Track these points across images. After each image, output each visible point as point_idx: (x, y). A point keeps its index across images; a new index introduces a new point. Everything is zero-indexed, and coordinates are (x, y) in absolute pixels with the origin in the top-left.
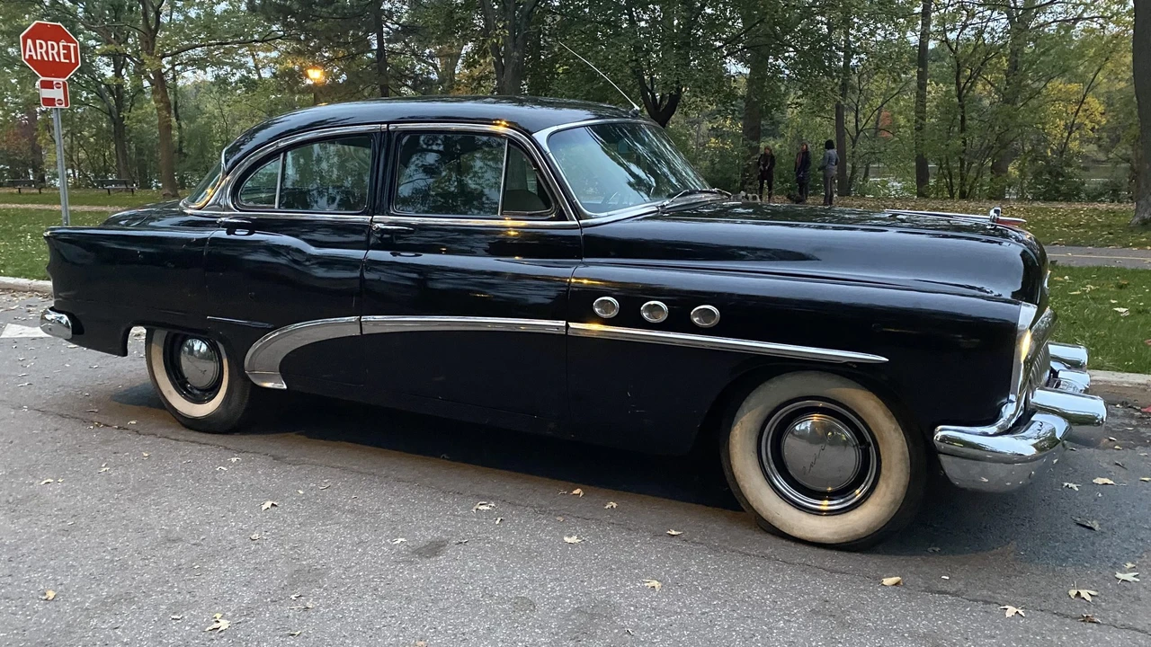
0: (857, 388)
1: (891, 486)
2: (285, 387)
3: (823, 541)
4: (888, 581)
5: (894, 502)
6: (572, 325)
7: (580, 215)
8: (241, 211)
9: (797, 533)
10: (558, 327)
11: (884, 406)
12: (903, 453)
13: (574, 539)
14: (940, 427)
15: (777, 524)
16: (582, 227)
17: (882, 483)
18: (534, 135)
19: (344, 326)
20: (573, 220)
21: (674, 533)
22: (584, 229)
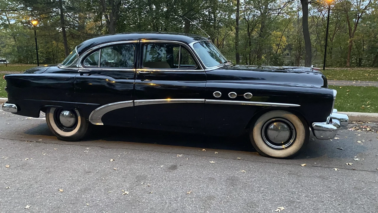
0: (291, 114)
1: (300, 140)
2: (103, 124)
3: (281, 157)
4: (303, 165)
5: (301, 144)
6: (207, 100)
7: (205, 68)
8: (85, 68)
9: (273, 155)
10: (202, 101)
11: (298, 119)
12: (303, 131)
13: (212, 162)
14: (313, 123)
15: (267, 154)
16: (206, 71)
17: (297, 139)
18: (189, 44)
19: (128, 103)
20: (203, 69)
21: (239, 158)
22: (206, 72)
